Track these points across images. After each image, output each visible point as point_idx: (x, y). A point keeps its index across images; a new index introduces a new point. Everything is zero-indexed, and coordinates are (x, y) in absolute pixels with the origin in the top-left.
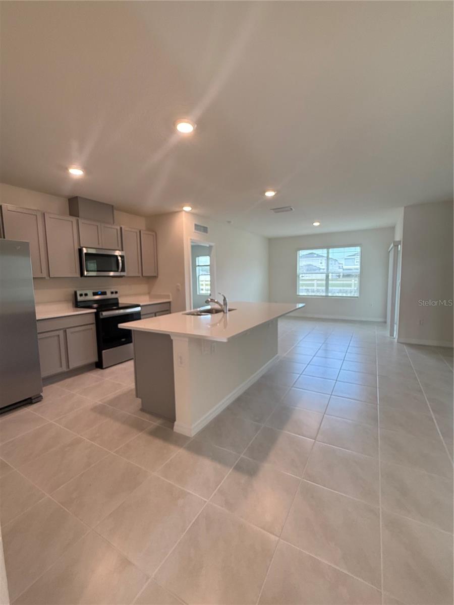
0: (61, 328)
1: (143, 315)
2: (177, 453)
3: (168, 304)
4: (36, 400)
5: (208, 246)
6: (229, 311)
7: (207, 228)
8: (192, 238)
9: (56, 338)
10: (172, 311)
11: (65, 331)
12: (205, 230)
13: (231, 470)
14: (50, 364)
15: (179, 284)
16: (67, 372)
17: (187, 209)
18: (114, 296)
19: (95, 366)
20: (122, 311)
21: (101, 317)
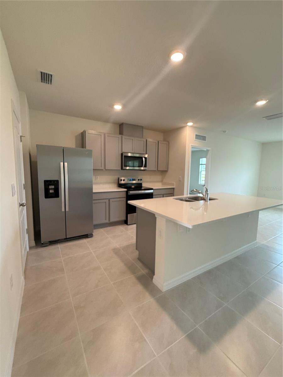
0: (107, 198)
1: (155, 195)
2: (149, 300)
3: (173, 189)
4: (90, 236)
5: (205, 150)
6: (210, 199)
7: (205, 137)
8: (192, 145)
9: (105, 204)
10: (175, 195)
11: (109, 200)
12: (204, 138)
13: (184, 336)
14: (100, 217)
15: (180, 177)
16: (109, 223)
17: (190, 124)
18: (140, 182)
19: (124, 222)
20: (143, 192)
21: (129, 194)
